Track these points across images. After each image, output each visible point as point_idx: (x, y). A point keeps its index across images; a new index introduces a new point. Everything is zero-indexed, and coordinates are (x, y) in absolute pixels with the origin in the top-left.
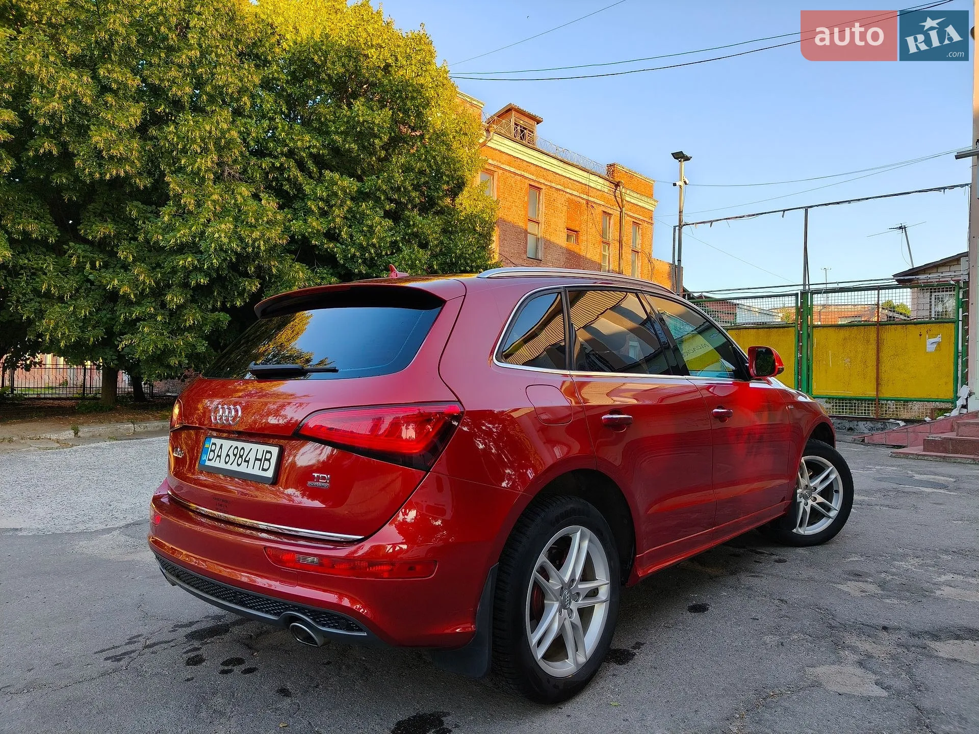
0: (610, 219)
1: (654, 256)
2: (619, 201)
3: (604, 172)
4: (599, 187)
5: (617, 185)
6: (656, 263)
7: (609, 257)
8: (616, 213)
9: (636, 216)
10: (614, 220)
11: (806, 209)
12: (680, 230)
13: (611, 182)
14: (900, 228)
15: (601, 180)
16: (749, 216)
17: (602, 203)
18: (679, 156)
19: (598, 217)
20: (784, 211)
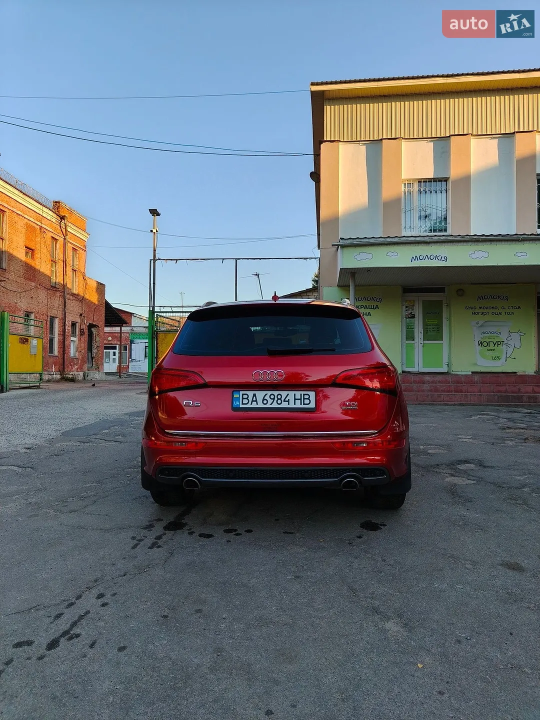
0: (56, 243)
1: (87, 275)
2: (64, 231)
3: (51, 206)
4: (49, 218)
5: (62, 218)
6: (88, 281)
7: (56, 272)
8: (61, 240)
9: (75, 243)
10: (59, 245)
11: (237, 260)
12: (154, 263)
13: (58, 215)
14: (256, 275)
15: (50, 212)
16: (202, 259)
17: (51, 230)
18: (154, 212)
19: (49, 241)
20: (223, 259)
